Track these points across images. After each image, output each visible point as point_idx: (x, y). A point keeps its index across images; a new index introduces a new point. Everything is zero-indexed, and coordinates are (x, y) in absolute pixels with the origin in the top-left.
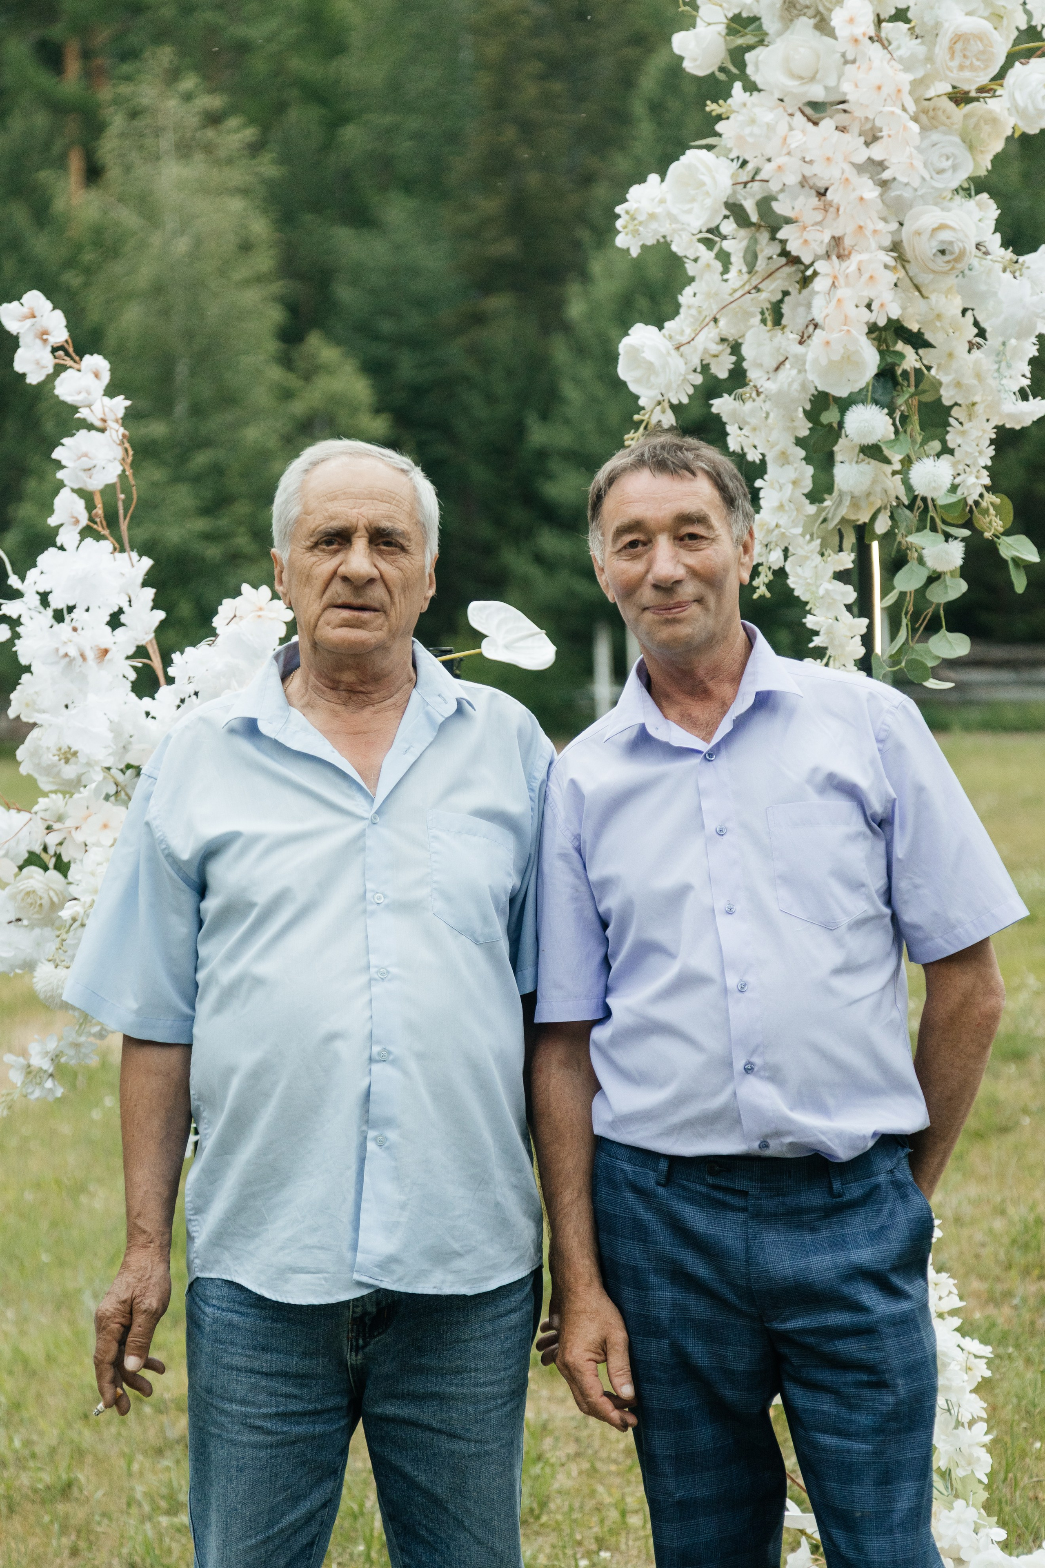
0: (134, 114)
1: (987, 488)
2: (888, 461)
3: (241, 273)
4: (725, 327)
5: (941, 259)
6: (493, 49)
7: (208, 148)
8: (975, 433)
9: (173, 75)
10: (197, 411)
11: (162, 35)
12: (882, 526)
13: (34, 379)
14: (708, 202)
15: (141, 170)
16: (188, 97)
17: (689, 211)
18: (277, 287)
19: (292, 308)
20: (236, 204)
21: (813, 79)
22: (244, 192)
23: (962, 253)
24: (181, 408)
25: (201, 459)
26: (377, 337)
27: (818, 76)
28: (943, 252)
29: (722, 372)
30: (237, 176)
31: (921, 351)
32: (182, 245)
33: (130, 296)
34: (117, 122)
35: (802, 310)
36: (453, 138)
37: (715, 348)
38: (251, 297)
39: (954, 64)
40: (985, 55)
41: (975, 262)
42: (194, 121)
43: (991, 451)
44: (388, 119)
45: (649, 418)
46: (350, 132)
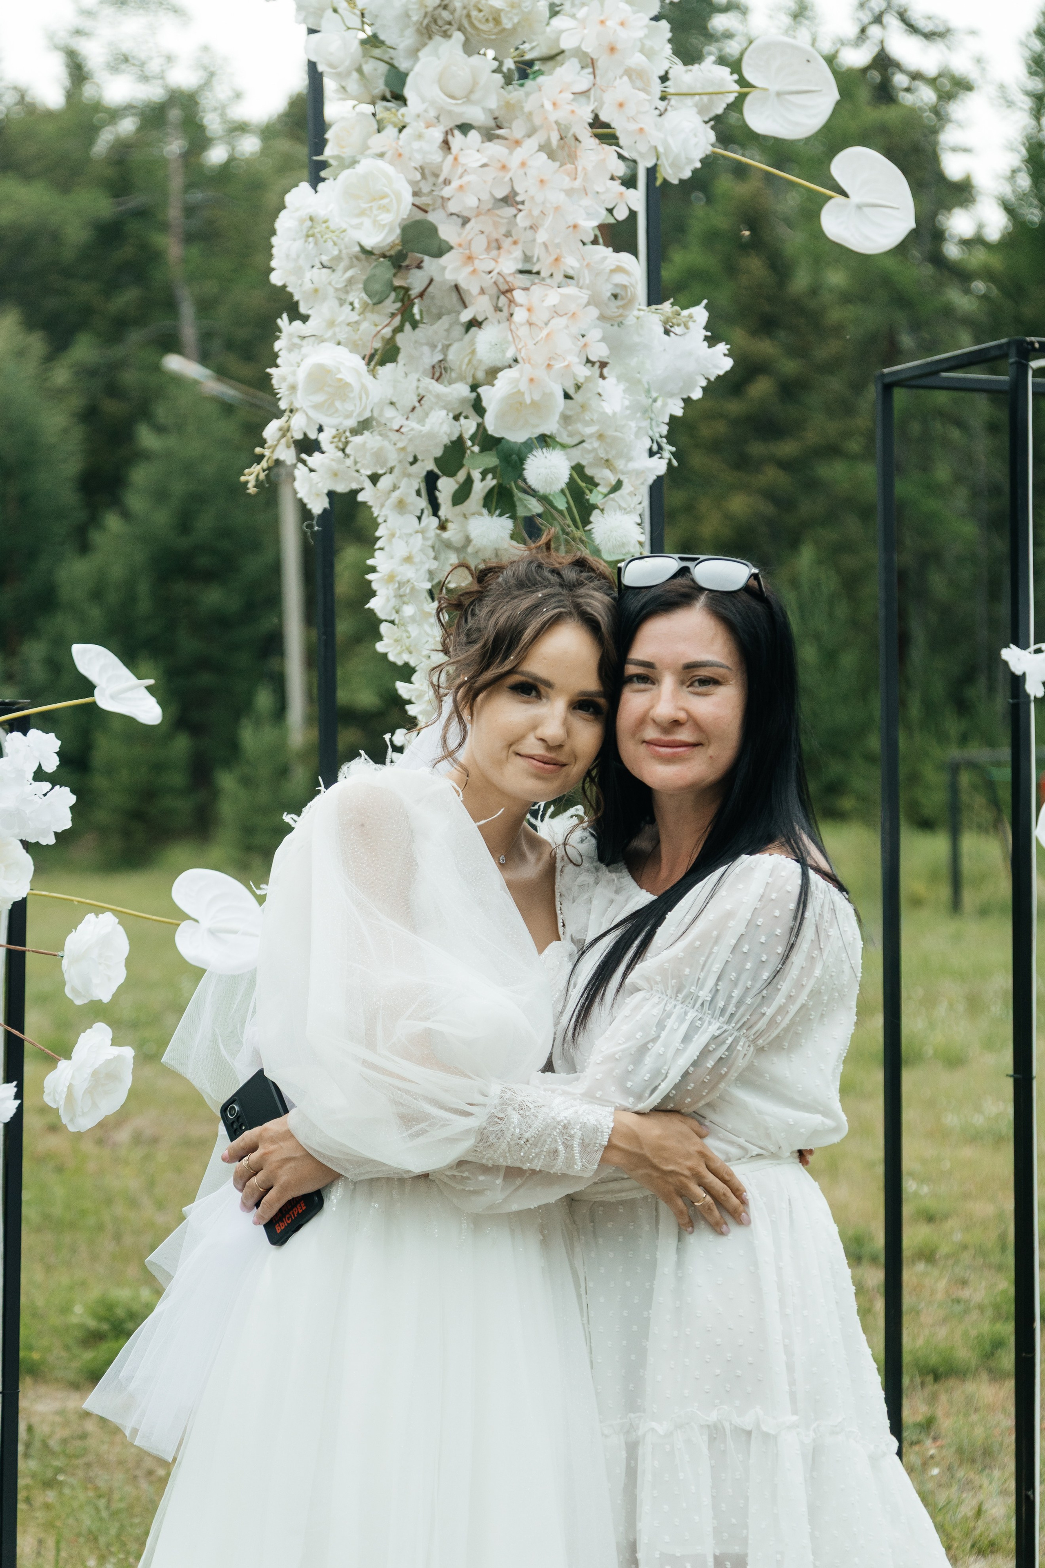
5: (613, 303)
17: (358, 227)
21: (468, 98)
23: (633, 298)
27: (475, 96)
28: (615, 296)
35: (426, 349)
45: (273, 452)
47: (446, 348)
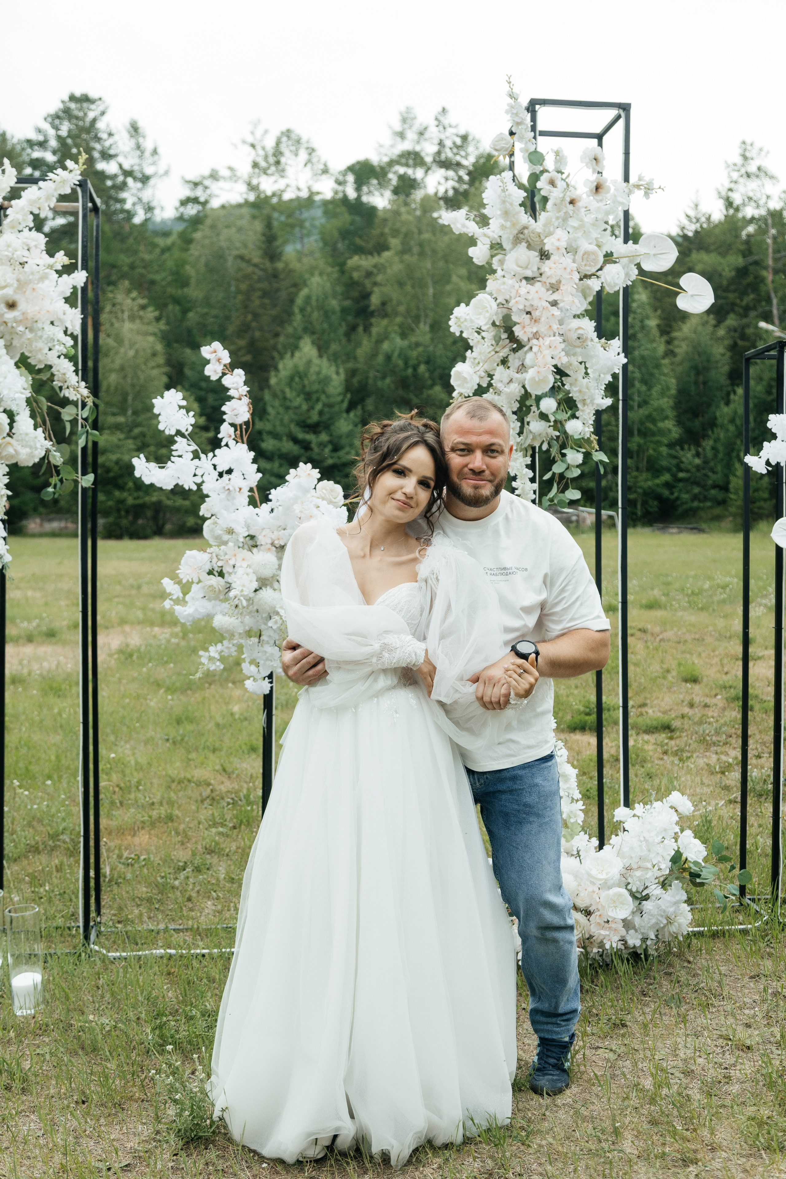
0: (114, 305)
1: (593, 433)
2: (549, 421)
3: (152, 364)
4: (486, 367)
5: (578, 341)
6: (244, 287)
7: (141, 318)
8: (588, 411)
9: (129, 291)
10: (135, 413)
11: (124, 276)
12: (545, 447)
13: (214, 378)
14: (487, 315)
15: (117, 325)
16: (134, 299)
17: (479, 319)
18: (166, 369)
19: (170, 377)
20: (151, 339)
21: (526, 268)
22: (155, 334)
23: (587, 338)
24: (130, 412)
25: (137, 431)
26: (201, 389)
27: (530, 266)
28: (579, 338)
29: (485, 385)
30: (151, 329)
31: (563, 379)
32: (131, 353)
33: (111, 371)
34: (108, 308)
35: (517, 360)
36: (227, 318)
37: (483, 374)
38: (155, 372)
39: (583, 264)
40: (595, 261)
41: (589, 343)
42: (136, 308)
43: (593, 418)
44: (205, 310)
46: (191, 315)
47: (524, 360)
